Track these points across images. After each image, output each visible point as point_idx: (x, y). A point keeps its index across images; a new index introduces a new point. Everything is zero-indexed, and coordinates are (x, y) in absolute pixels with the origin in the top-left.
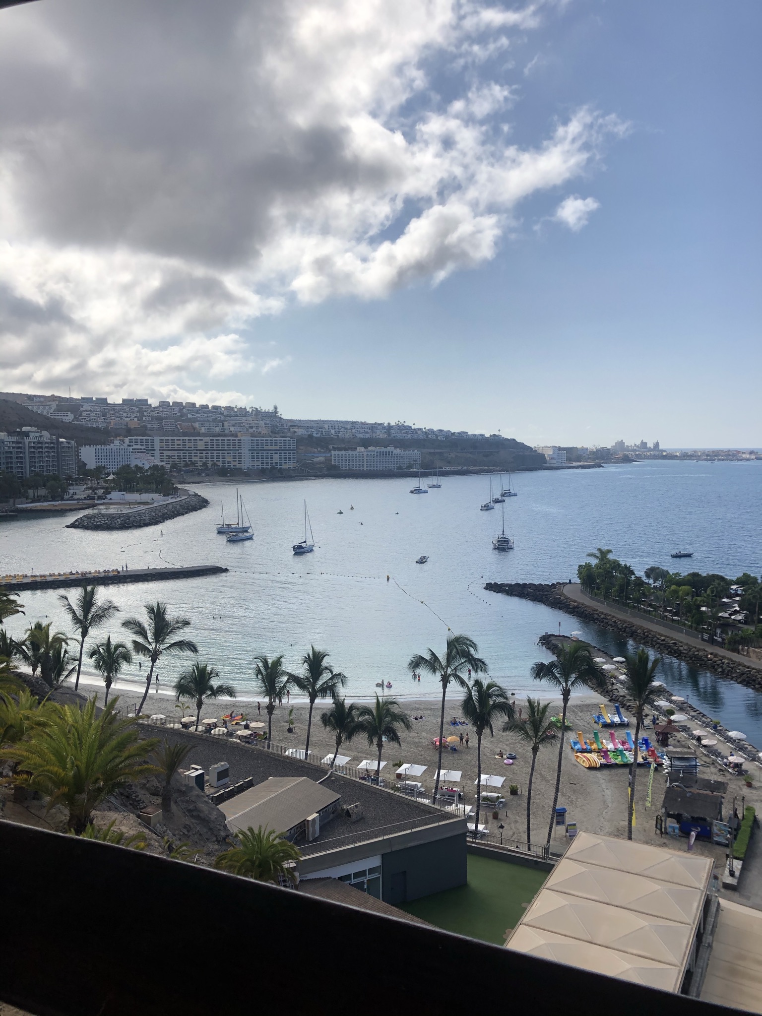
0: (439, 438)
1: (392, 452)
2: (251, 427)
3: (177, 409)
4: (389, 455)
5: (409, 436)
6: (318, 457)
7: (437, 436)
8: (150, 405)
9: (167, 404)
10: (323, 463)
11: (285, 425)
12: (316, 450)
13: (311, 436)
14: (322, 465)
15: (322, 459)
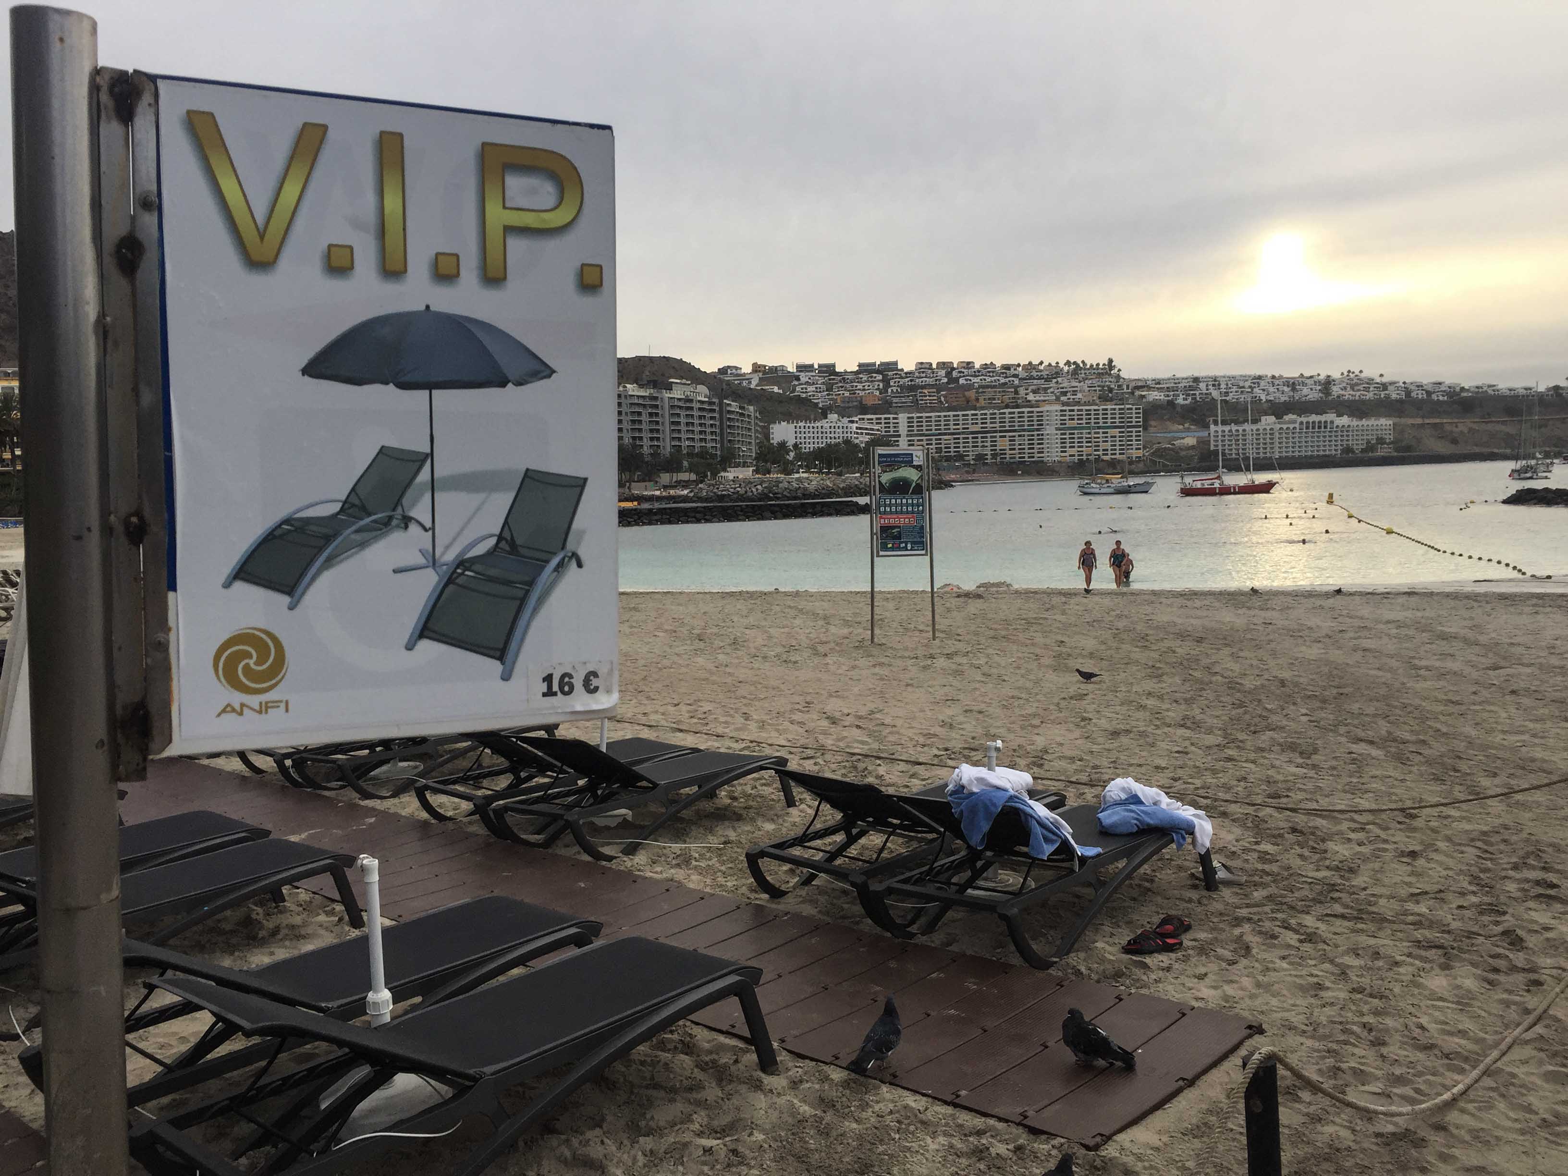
0: (1434, 397)
1: (1332, 422)
2: (1065, 394)
3: (943, 373)
4: (1325, 427)
5: (1370, 396)
6: (1183, 438)
7: (1429, 393)
8: (902, 370)
9: (928, 366)
10: (1193, 447)
11: (1125, 387)
12: (1181, 427)
13: (1171, 404)
14: (1192, 452)
15: (1190, 441)
